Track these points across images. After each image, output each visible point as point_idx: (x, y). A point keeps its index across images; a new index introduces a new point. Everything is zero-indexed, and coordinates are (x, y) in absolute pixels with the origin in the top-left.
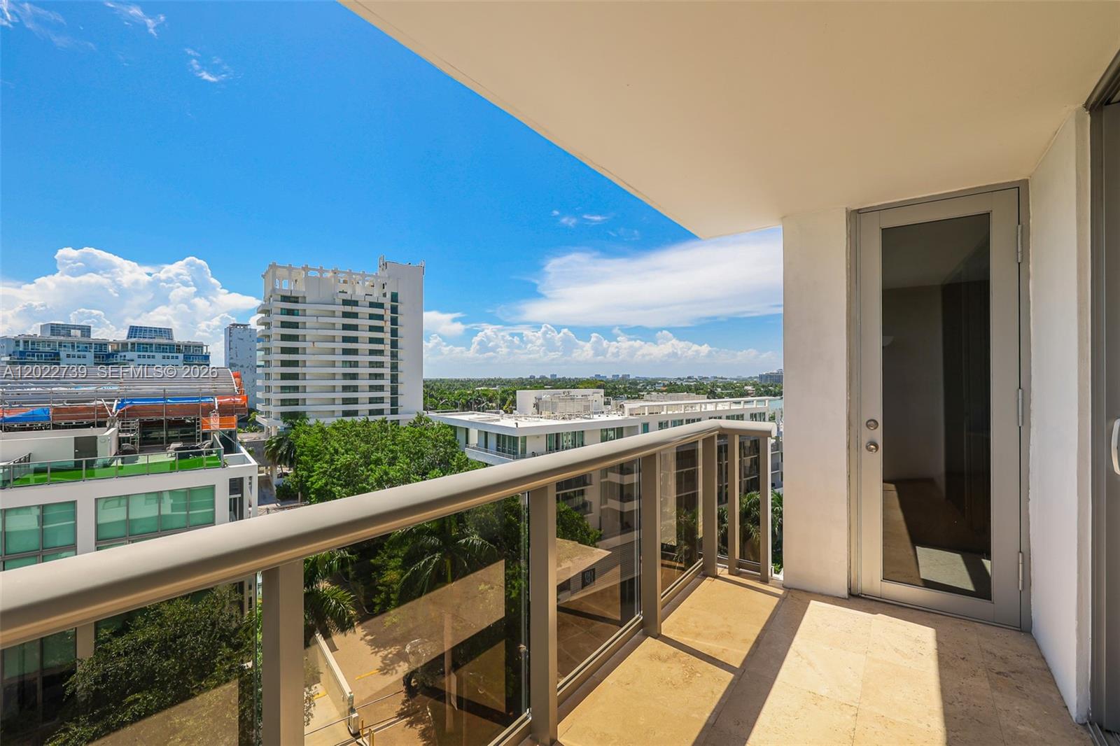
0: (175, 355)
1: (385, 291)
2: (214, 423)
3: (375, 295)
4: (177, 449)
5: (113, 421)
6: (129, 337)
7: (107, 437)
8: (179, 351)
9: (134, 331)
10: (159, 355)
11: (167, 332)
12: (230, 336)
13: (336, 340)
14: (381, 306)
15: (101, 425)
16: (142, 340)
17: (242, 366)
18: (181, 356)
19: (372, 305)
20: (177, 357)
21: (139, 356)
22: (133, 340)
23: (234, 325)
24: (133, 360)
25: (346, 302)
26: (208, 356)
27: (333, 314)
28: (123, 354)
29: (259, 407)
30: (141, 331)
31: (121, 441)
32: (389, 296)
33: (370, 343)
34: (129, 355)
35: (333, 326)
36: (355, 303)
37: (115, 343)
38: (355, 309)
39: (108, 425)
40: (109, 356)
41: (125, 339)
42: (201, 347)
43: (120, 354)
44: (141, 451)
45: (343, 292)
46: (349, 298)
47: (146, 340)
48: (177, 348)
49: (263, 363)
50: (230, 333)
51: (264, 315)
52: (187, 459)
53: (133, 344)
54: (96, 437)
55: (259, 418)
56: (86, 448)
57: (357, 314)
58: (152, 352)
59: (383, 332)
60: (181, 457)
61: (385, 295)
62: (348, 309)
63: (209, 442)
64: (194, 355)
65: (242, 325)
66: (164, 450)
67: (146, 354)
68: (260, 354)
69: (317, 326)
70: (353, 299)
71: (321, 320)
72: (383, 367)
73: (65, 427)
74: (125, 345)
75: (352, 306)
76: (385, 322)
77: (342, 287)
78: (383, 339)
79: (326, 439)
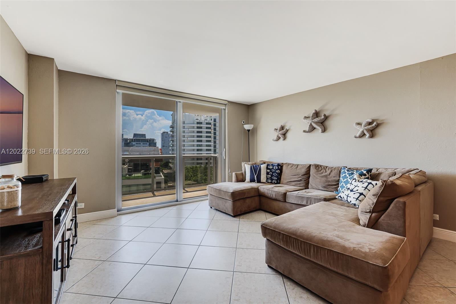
0: (146, 143)
1: (211, 118)
3: (208, 120)
5: (127, 163)
6: (134, 137)
8: (147, 142)
9: (135, 135)
10: (142, 143)
11: (144, 135)
12: (163, 136)
14: (210, 124)
16: (137, 138)
17: (166, 147)
18: (148, 143)
19: (207, 124)
20: (147, 144)
21: (136, 144)
22: (135, 138)
23: (164, 132)
24: (134, 145)
25: (198, 123)
26: (156, 143)
27: (193, 128)
28: (132, 143)
29: (170, 161)
30: (137, 135)
31: (129, 169)
32: (213, 120)
33: (206, 138)
34: (134, 143)
35: (193, 132)
36: (201, 123)
37: (130, 139)
38: (201, 125)
39: (125, 164)
40: (128, 143)
41: (132, 138)
42: (154, 140)
43: (131, 143)
45: (197, 119)
46: (199, 121)
47: (139, 138)
48: (147, 141)
49: (171, 146)
50: (163, 135)
51: (172, 129)
52: (146, 175)
53: (135, 139)
55: (170, 165)
57: (202, 127)
58: (140, 142)
59: (211, 133)
60: (145, 174)
61: (211, 120)
62: (199, 125)
64: (152, 143)
65: (166, 132)
67: (138, 143)
68: (171, 142)
69: (188, 132)
70: (200, 122)
71: (190, 130)
72: (211, 147)
74: (132, 140)
75: (200, 124)
76: (212, 130)
77: (197, 117)
78: (211, 136)
79: (189, 172)
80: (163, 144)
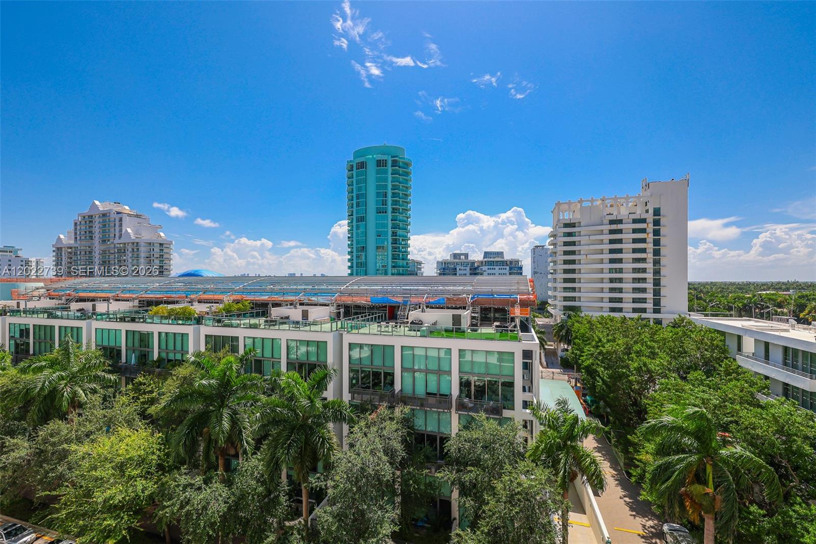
0: (505, 267)
1: (647, 208)
2: (517, 312)
3: (638, 212)
4: (497, 326)
5: (469, 306)
6: (484, 258)
7: (466, 315)
8: (507, 265)
9: (487, 254)
10: (497, 268)
11: (500, 254)
12: (534, 254)
13: (604, 252)
14: (643, 221)
15: (464, 308)
16: (489, 259)
17: (541, 273)
18: (508, 268)
19: (635, 221)
20: (506, 269)
21: (488, 269)
22: (486, 259)
23: (537, 247)
24: (486, 271)
25: (612, 222)
26: (522, 268)
27: (601, 233)
29: (550, 301)
30: (489, 254)
31: (472, 318)
32: (651, 211)
33: (633, 253)
34: (484, 268)
35: (602, 242)
36: (620, 222)
37: (478, 262)
38: (620, 226)
39: (467, 308)
40: (476, 269)
41: (482, 259)
42: (518, 261)
43: (480, 268)
44: (481, 325)
45: (610, 214)
46: (615, 218)
47: (492, 259)
48: (504, 263)
49: (552, 271)
50: (534, 252)
51: (552, 238)
53: (485, 262)
54: (460, 315)
55: (549, 309)
56: (457, 320)
57: (622, 230)
58: (494, 266)
59: (646, 243)
61: (647, 211)
62: (614, 227)
63: (513, 324)
64: (515, 268)
65: (541, 246)
66: (491, 325)
67: (491, 267)
68: (552, 264)
69: (589, 242)
70: (618, 219)
71: (593, 238)
72: (646, 272)
73: (449, 308)
74: (482, 262)
75: (617, 224)
76: (648, 234)
77: (609, 210)
78: (646, 249)
79: (593, 329)
80: (535, 268)
